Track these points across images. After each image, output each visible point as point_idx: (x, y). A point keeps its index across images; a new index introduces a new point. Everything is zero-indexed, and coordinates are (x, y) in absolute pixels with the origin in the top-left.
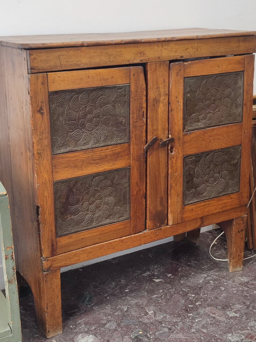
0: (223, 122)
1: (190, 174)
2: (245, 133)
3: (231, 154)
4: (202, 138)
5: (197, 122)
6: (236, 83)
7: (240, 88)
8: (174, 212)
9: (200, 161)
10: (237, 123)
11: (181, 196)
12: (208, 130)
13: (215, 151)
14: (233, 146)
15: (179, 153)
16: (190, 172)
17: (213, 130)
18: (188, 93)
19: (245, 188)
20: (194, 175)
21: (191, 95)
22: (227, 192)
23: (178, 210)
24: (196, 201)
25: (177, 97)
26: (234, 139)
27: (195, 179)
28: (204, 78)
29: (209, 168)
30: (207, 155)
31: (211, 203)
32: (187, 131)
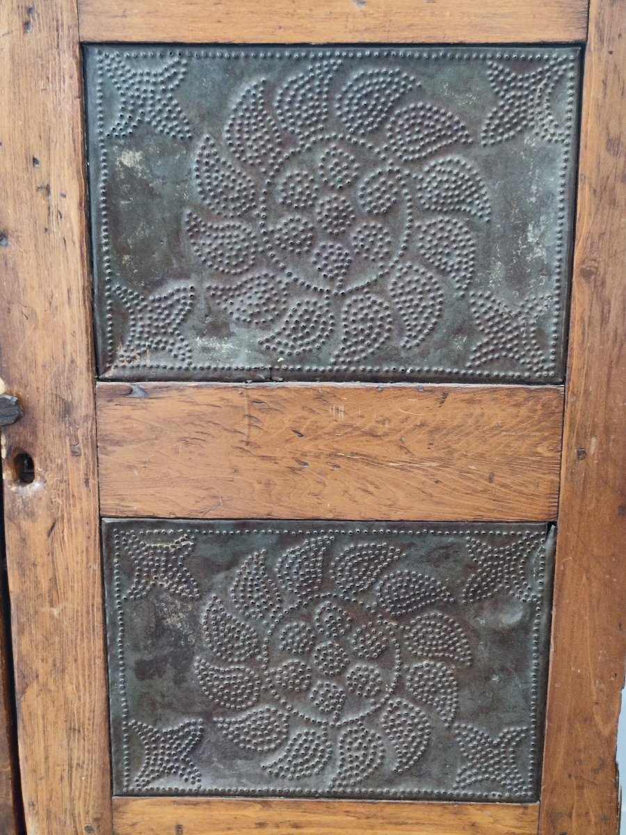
0: (407, 361)
1: (158, 630)
2: (582, 454)
3: (472, 567)
4: (239, 437)
5: (202, 335)
6: (517, 124)
7: (546, 159)
8: (49, 812)
9: (233, 563)
10: (520, 380)
11: (97, 737)
12: (282, 393)
13: (342, 527)
14: (489, 524)
15: (69, 496)
16: (160, 620)
17: (320, 397)
18: (122, 147)
19: (580, 787)
20: (192, 639)
21: (147, 159)
22: (440, 783)
23: (80, 807)
24: (206, 784)
25: (35, 161)
26: (491, 480)
27: (198, 661)
28: (242, 62)
29: (308, 618)
30: (285, 541)
31: (320, 825)
32: (127, 373)
